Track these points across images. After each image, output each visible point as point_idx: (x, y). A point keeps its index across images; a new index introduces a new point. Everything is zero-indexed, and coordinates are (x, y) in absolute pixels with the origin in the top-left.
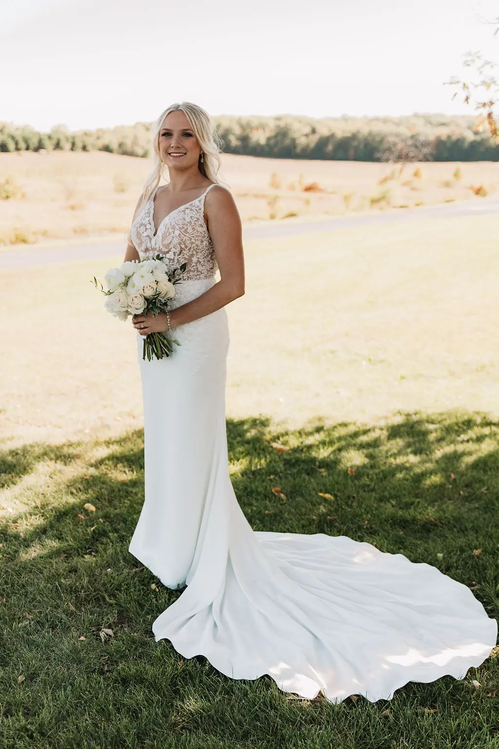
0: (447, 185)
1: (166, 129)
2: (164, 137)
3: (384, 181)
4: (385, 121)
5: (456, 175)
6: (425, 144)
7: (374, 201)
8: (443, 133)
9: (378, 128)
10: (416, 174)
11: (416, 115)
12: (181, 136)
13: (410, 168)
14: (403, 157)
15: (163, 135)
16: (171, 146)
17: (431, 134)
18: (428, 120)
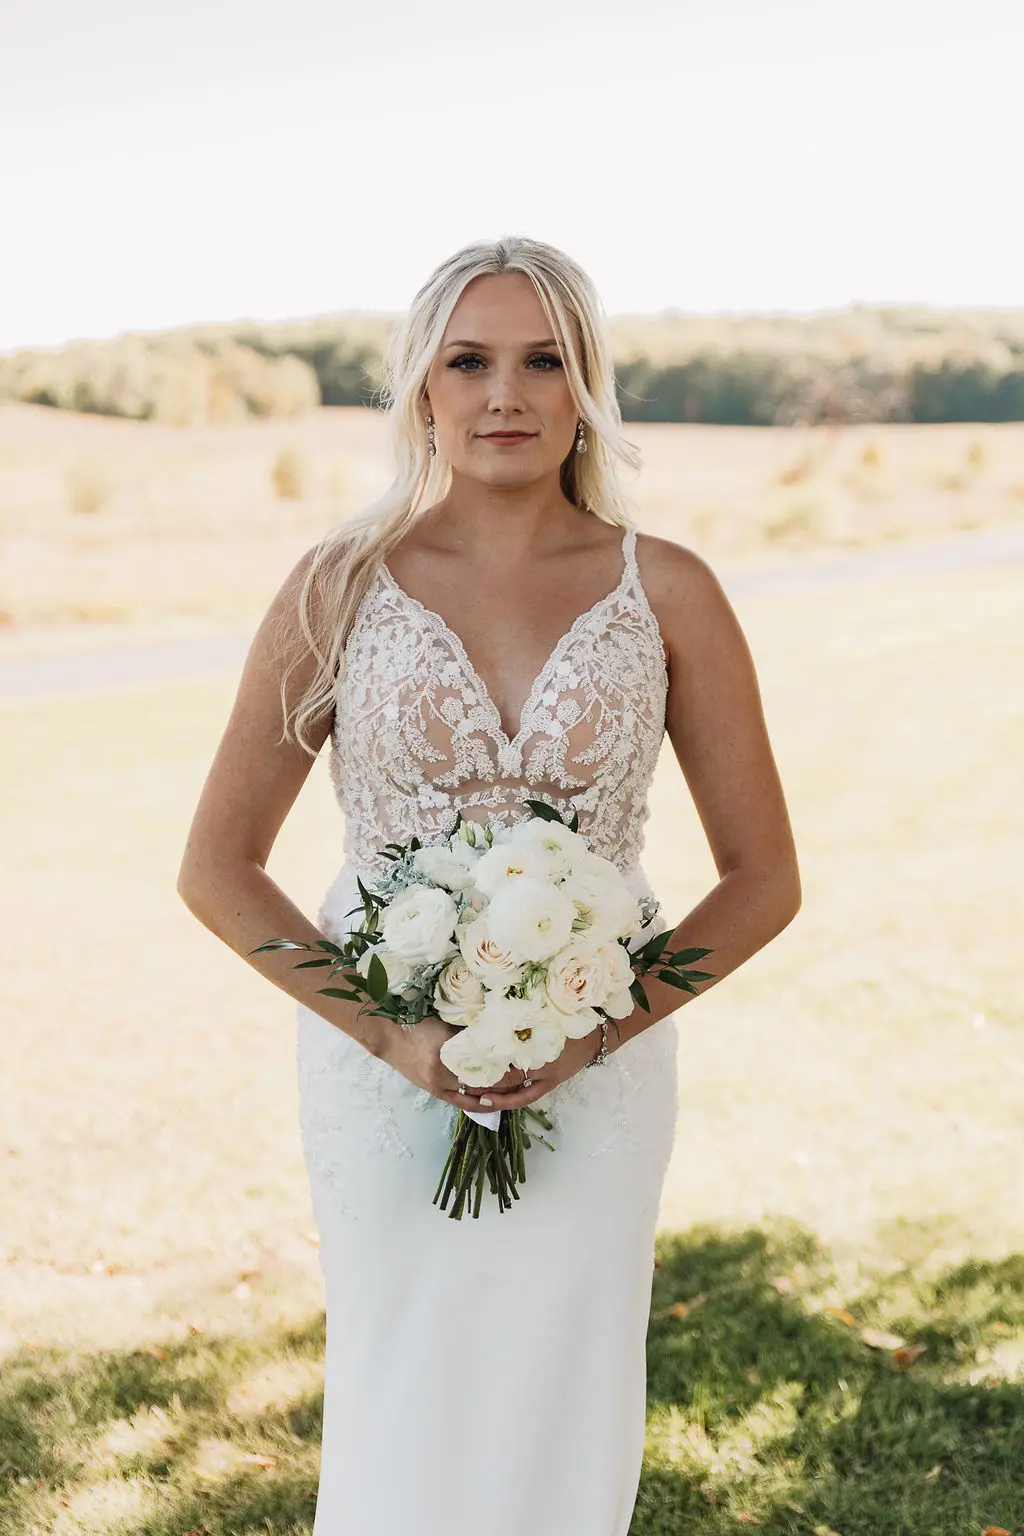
0: (954, 485)
1: (467, 344)
2: (455, 372)
3: (793, 478)
4: (778, 323)
5: (975, 456)
6: (884, 381)
7: (775, 533)
8: (930, 352)
9: (759, 342)
10: (870, 458)
11: (858, 309)
12: (522, 369)
13: (853, 441)
14: (831, 415)
15: (454, 364)
16: (491, 407)
17: (900, 355)
18: (889, 320)
